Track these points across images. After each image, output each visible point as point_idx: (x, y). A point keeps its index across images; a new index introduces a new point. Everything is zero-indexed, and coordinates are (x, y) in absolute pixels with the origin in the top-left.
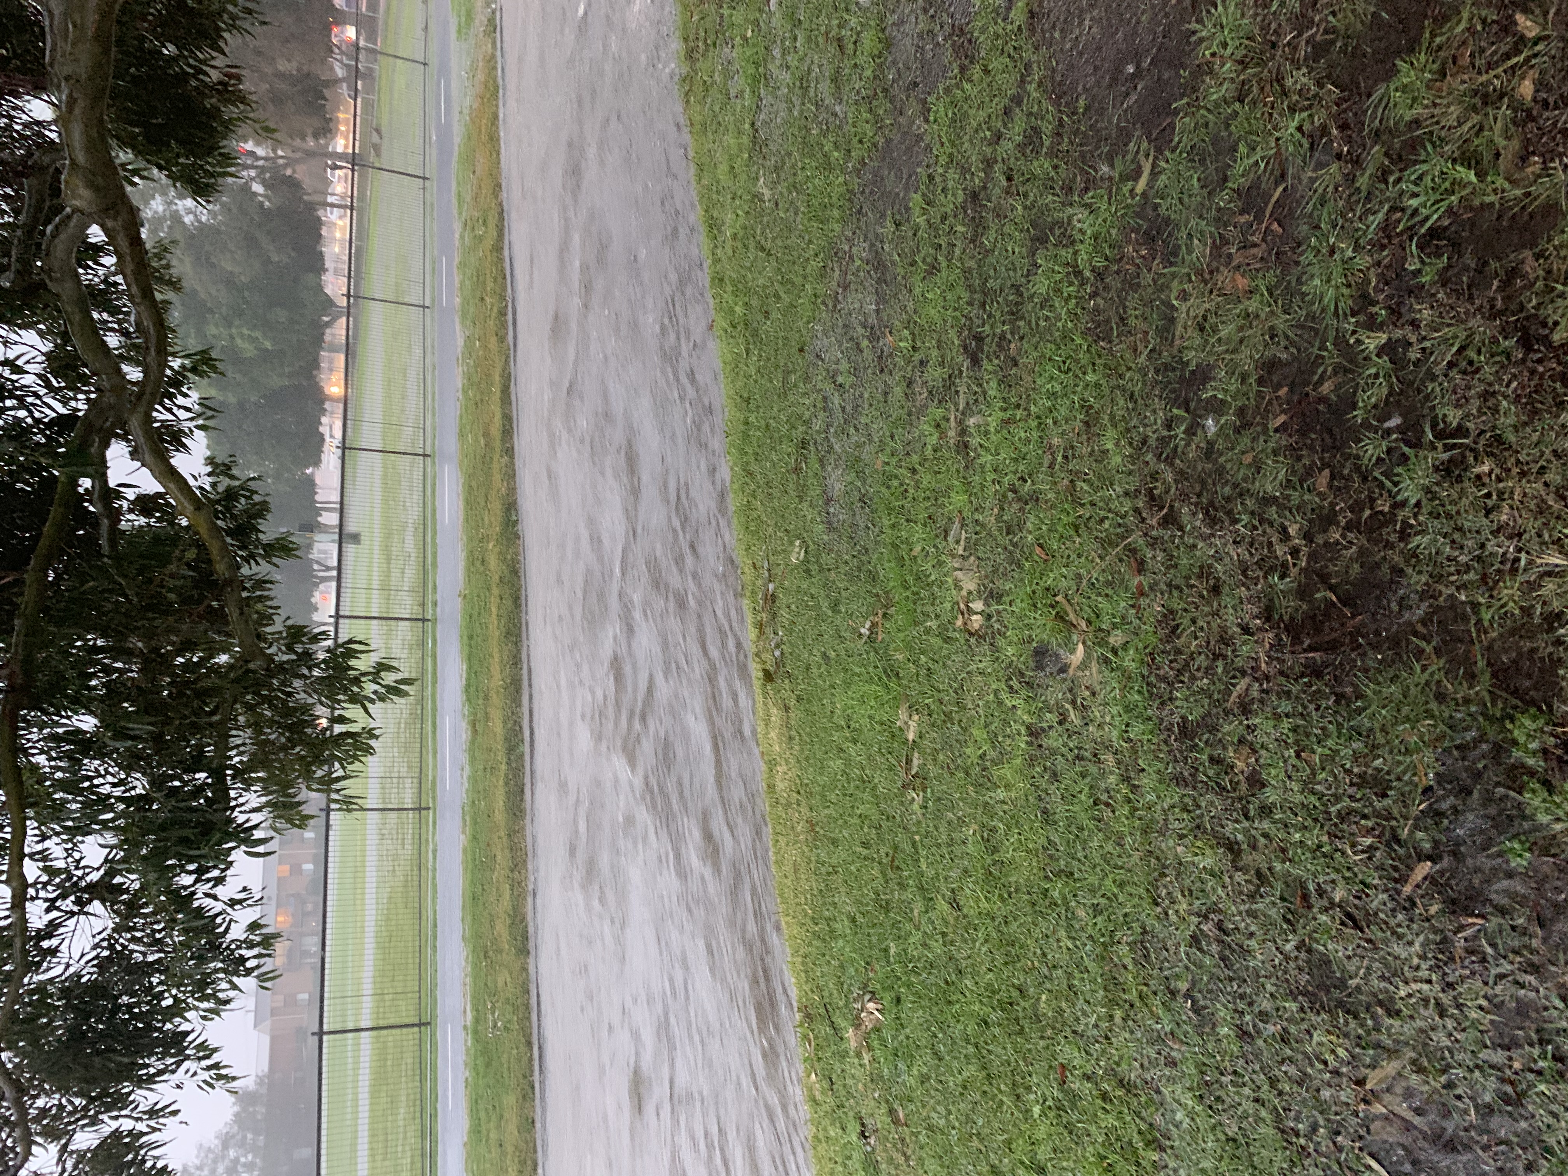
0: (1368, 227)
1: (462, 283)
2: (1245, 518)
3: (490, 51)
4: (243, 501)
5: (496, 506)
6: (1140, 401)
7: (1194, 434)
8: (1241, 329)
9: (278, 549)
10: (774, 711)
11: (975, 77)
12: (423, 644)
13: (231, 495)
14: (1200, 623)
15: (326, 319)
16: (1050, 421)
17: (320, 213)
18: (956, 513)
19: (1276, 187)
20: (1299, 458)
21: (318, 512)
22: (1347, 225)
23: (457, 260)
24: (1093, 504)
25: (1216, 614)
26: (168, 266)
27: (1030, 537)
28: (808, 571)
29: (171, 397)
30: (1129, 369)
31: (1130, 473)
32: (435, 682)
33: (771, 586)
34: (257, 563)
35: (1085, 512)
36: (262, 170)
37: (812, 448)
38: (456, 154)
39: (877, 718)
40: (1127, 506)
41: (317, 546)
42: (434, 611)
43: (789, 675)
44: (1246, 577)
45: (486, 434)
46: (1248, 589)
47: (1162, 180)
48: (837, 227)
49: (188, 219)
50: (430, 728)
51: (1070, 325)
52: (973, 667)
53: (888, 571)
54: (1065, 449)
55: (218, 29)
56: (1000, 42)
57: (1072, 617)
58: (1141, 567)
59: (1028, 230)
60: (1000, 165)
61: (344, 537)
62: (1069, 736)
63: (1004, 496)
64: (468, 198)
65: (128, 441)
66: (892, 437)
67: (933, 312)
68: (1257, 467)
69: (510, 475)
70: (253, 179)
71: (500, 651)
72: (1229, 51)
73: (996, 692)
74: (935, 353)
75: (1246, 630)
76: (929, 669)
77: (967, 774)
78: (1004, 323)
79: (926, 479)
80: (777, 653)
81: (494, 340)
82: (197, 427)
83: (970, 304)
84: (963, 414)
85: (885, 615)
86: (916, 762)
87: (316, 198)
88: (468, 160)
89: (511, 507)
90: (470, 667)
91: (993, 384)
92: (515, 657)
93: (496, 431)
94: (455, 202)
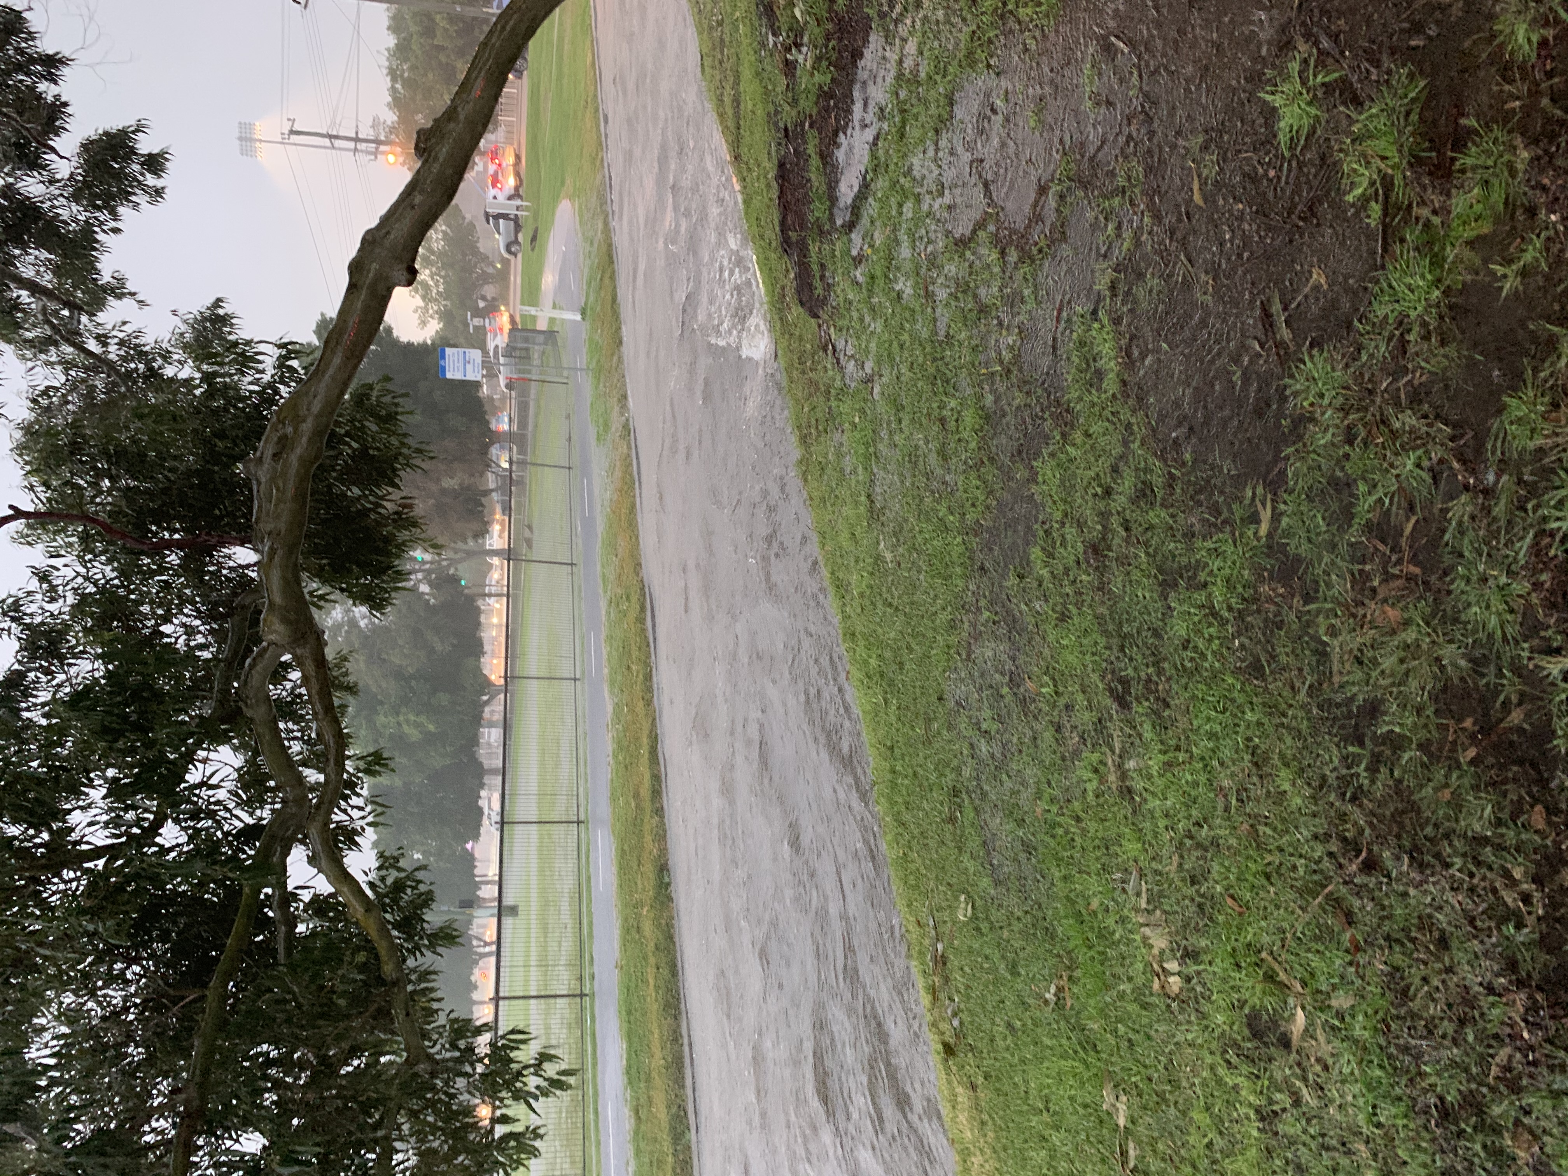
0: (1517, 553)
1: (610, 654)
2: (1458, 862)
3: (625, 451)
4: (409, 891)
5: (649, 869)
6: (1310, 740)
7: (1378, 771)
8: (1402, 661)
9: (442, 938)
10: (960, 1090)
11: (1078, 441)
12: (581, 1021)
13: (399, 887)
14: (1436, 982)
15: (485, 698)
16: (1215, 763)
17: (480, 603)
18: (1131, 863)
19: (1408, 519)
20: (1505, 794)
21: (477, 886)
22: (1493, 552)
23: (603, 636)
24: (1281, 850)
25: (1449, 970)
26: (346, 674)
27: (1219, 888)
28: (978, 929)
29: (346, 798)
30: (1291, 706)
31: (1314, 815)
32: (595, 1064)
33: (940, 947)
34: (422, 954)
35: (1276, 858)
36: (428, 572)
37: (964, 796)
38: (600, 539)
39: (1079, 1100)
40: (1319, 851)
41: (476, 921)
42: (592, 984)
43: (972, 1048)
44: (1475, 928)
45: (636, 795)
46: (1482, 942)
47: (1285, 521)
48: (960, 583)
49: (362, 624)
50: (592, 1117)
51: (1217, 664)
52: (1180, 1037)
53: (1065, 927)
54: (1238, 791)
55: (394, 470)
56: (1097, 409)
57: (1282, 976)
58: (1350, 919)
59: (1156, 577)
60: (1116, 517)
61: (503, 911)
62: (1308, 1121)
63: (1181, 843)
64: (612, 577)
65: (306, 845)
66: (1049, 783)
67: (1070, 658)
68: (1457, 805)
69: (661, 836)
70: (420, 581)
71: (660, 1026)
72: (1326, 401)
73: (1212, 1068)
74: (1080, 697)
75: (1490, 990)
76: (1130, 1040)
77: (1194, 1166)
78: (1147, 666)
79: (1092, 826)
80: (956, 1023)
81: (641, 704)
82: (368, 824)
83: (1108, 648)
84: (1120, 757)
85: (1070, 978)
86: (1132, 1153)
87: (475, 590)
88: (611, 545)
89: (663, 869)
90: (630, 1046)
91: (1147, 726)
92: (675, 1032)
93: (645, 791)
94: (600, 581)
